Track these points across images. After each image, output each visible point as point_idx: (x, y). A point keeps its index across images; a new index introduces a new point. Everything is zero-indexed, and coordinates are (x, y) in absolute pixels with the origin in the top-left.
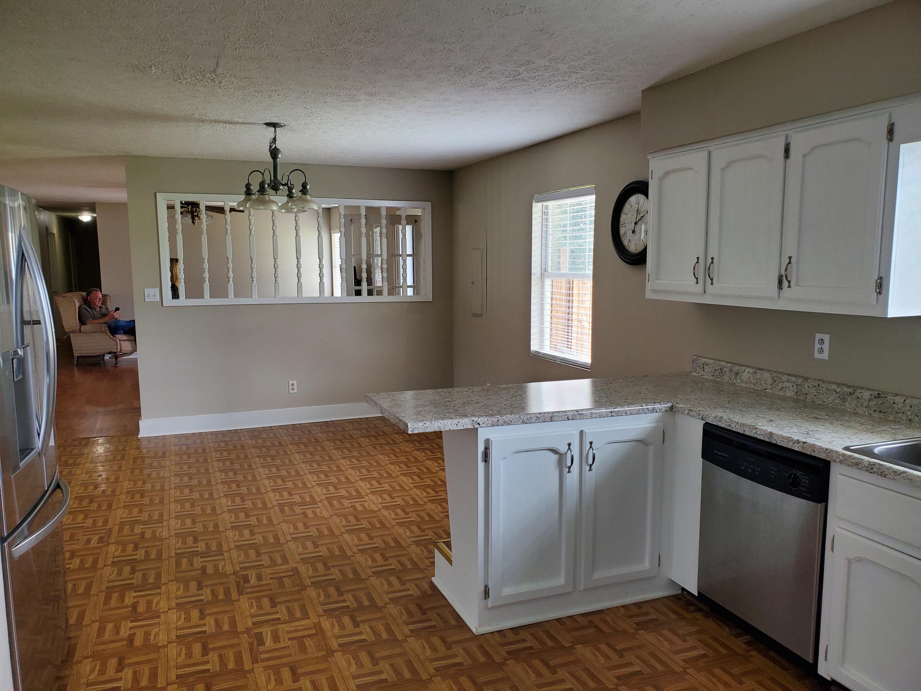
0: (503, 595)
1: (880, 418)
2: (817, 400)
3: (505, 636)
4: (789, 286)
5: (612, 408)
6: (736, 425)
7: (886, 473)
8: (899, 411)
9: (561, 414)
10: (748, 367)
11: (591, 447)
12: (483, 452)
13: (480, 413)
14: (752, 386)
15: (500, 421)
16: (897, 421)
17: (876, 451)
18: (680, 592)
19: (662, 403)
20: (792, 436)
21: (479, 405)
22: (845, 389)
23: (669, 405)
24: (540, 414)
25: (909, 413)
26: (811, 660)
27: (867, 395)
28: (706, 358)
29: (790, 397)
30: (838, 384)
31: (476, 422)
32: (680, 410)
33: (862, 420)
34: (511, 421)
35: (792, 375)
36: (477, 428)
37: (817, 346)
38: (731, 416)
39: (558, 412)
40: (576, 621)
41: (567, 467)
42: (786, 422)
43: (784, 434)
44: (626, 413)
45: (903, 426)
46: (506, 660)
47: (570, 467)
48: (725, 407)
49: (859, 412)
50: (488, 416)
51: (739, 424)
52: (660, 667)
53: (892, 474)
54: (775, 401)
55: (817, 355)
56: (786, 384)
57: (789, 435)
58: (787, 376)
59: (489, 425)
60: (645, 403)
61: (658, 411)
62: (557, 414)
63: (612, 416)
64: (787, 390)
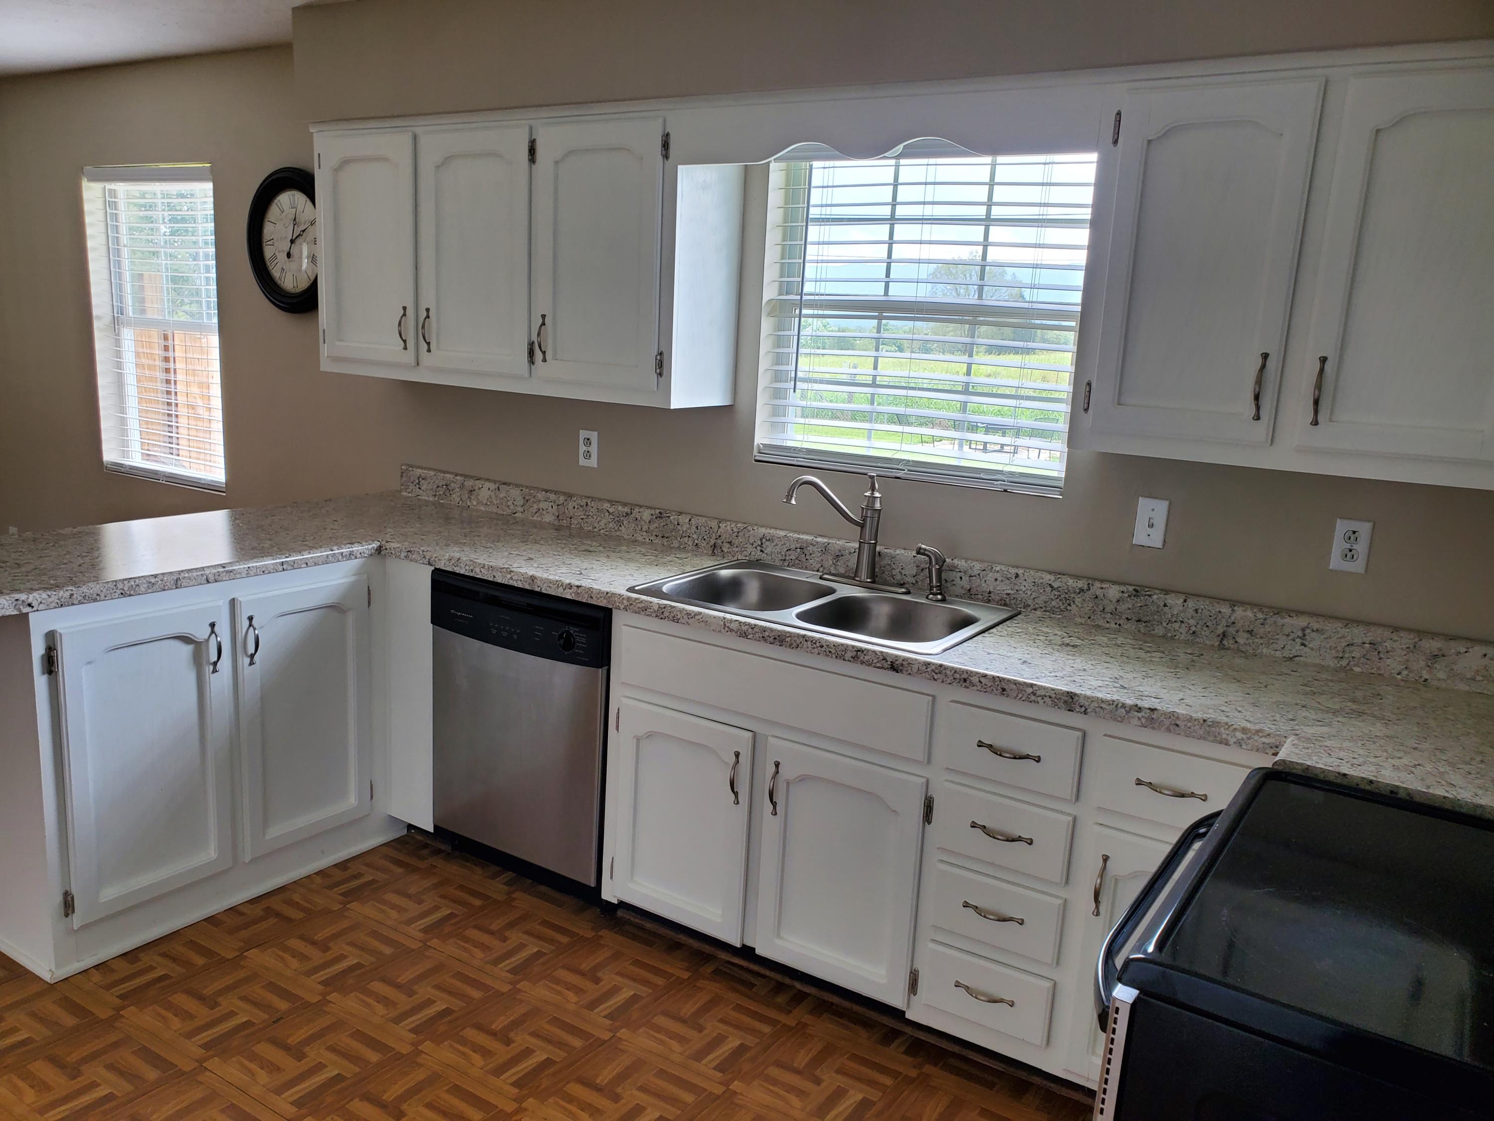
0: (102, 901)
1: (663, 545)
2: (586, 525)
3: (113, 971)
4: (544, 360)
5: (283, 556)
6: (482, 569)
7: (679, 617)
8: (684, 535)
9: (195, 574)
10: (488, 480)
11: (250, 625)
12: (43, 656)
13: (28, 585)
14: (495, 510)
15: (75, 596)
16: (682, 548)
17: (665, 589)
18: (405, 832)
19: (364, 543)
20: (561, 579)
21: (23, 569)
22: (620, 508)
23: (375, 545)
24: (155, 576)
25: (695, 536)
26: (593, 884)
27: (646, 515)
28: (422, 468)
29: (549, 523)
30: (612, 502)
31: (23, 601)
32: (393, 552)
33: (643, 550)
34: (98, 595)
35: (551, 491)
36: (27, 614)
37: (582, 448)
38: (472, 556)
39: (189, 571)
40: (242, 914)
41: (211, 664)
42: (551, 559)
43: (551, 577)
44: (307, 564)
45: (690, 554)
46: (118, 1009)
47: (215, 664)
48: (461, 543)
49: (638, 539)
50: (50, 589)
51: (486, 567)
52: (388, 950)
53: (685, 617)
54: (530, 530)
55: (582, 462)
56: (543, 505)
57: (557, 578)
58: (544, 493)
59: (54, 604)
60: (336, 544)
61: (359, 556)
62: (186, 575)
63: (284, 570)
64: (544, 512)
